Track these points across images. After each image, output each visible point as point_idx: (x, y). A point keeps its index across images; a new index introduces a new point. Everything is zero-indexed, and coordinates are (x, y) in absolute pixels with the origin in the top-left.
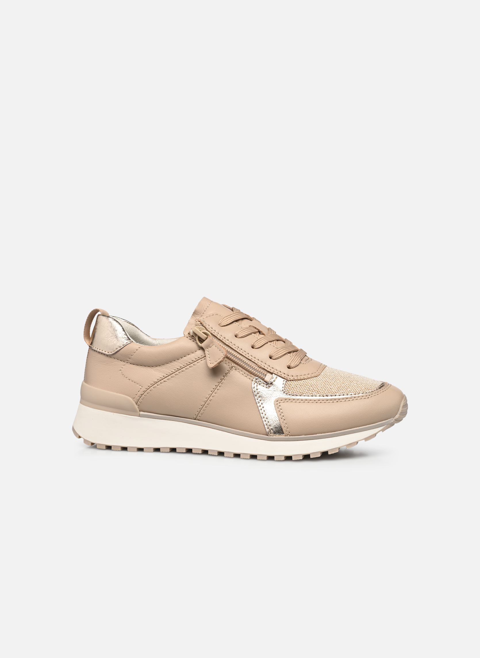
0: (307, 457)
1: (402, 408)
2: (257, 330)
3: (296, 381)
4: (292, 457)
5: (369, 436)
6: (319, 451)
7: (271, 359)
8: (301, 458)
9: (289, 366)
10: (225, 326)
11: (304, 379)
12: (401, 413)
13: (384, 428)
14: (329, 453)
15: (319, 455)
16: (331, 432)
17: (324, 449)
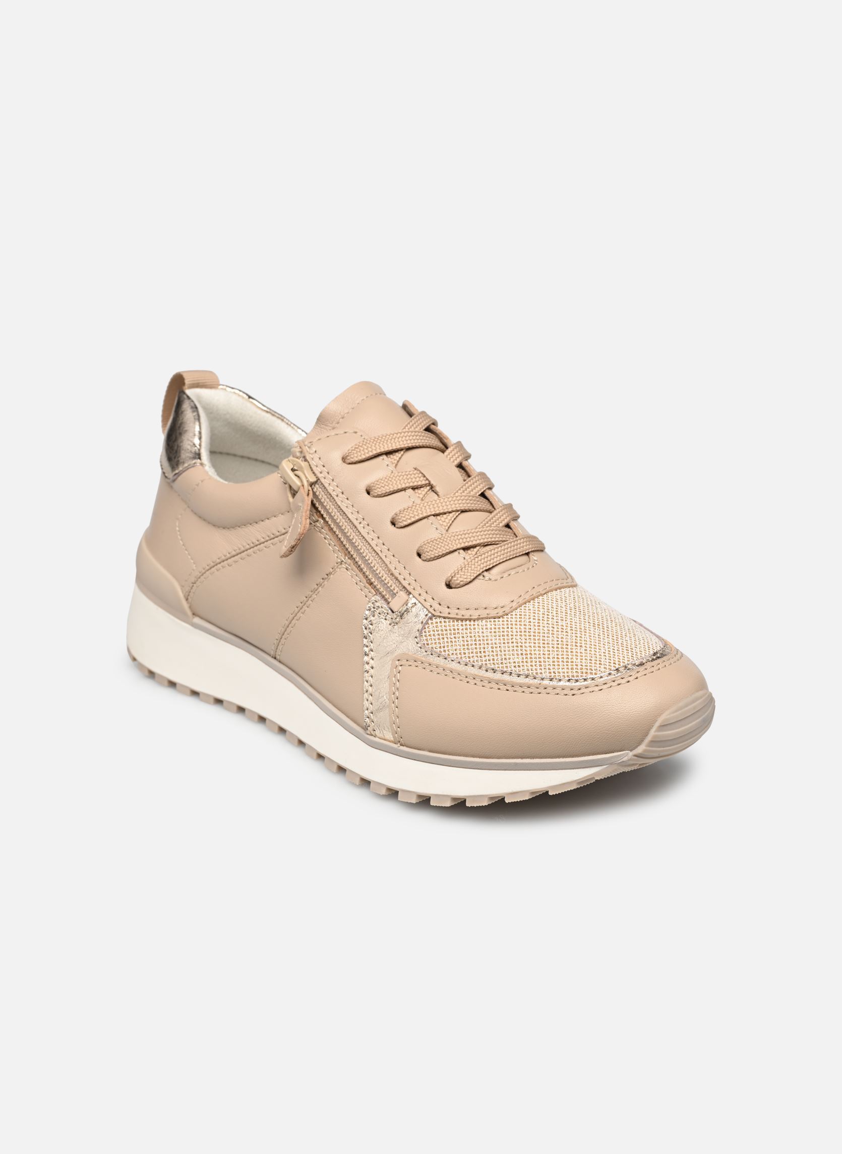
0: (424, 802)
1: (656, 731)
2: (427, 482)
3: (451, 621)
4: (399, 793)
5: (560, 783)
6: (449, 794)
7: (420, 559)
8: (414, 800)
9: (449, 582)
10: (355, 463)
11: (470, 620)
12: (652, 741)
13: (599, 771)
14: (468, 804)
15: (448, 804)
16: (480, 757)
17: (460, 793)
